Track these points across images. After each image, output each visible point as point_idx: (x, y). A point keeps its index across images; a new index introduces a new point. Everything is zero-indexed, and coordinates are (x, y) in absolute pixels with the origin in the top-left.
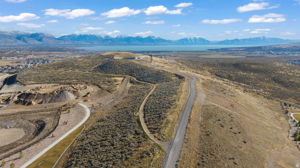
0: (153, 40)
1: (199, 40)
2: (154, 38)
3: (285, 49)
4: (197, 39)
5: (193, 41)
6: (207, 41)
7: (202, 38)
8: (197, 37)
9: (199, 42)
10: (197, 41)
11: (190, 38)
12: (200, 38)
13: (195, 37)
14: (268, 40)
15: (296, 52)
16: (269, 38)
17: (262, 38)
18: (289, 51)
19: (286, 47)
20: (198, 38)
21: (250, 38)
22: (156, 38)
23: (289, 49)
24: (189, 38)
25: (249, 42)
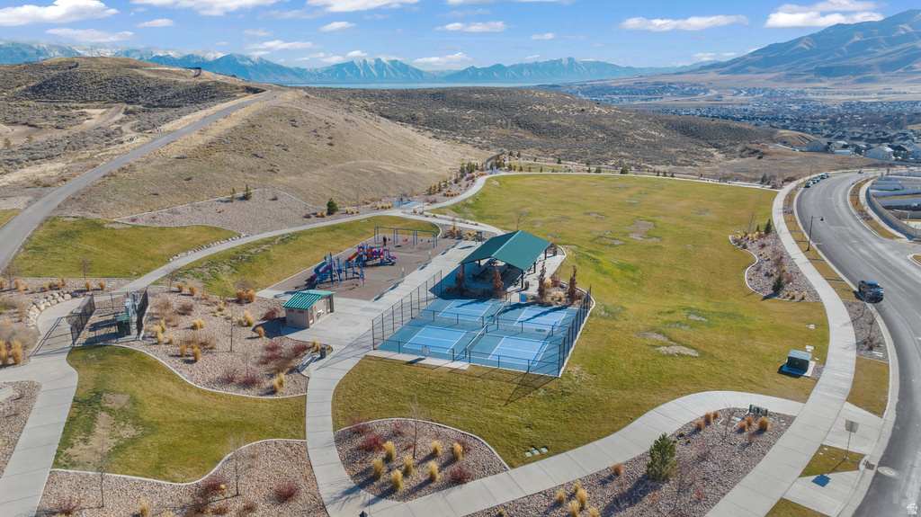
0: (244, 66)
1: (391, 69)
2: (248, 63)
3: (617, 88)
4: (384, 65)
5: (373, 71)
6: (416, 70)
7: (400, 63)
8: (384, 59)
9: (392, 74)
10: (387, 71)
11: (365, 61)
12: (394, 62)
13: (380, 60)
14: (582, 69)
15: (639, 96)
16: (585, 63)
17: (565, 62)
18: (623, 94)
19: (621, 84)
20: (387, 63)
21: (536, 63)
22: (253, 62)
23: (625, 89)
24: (361, 61)
25: (533, 72)
